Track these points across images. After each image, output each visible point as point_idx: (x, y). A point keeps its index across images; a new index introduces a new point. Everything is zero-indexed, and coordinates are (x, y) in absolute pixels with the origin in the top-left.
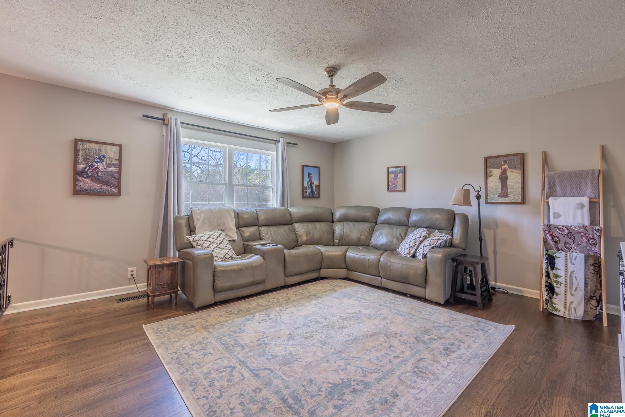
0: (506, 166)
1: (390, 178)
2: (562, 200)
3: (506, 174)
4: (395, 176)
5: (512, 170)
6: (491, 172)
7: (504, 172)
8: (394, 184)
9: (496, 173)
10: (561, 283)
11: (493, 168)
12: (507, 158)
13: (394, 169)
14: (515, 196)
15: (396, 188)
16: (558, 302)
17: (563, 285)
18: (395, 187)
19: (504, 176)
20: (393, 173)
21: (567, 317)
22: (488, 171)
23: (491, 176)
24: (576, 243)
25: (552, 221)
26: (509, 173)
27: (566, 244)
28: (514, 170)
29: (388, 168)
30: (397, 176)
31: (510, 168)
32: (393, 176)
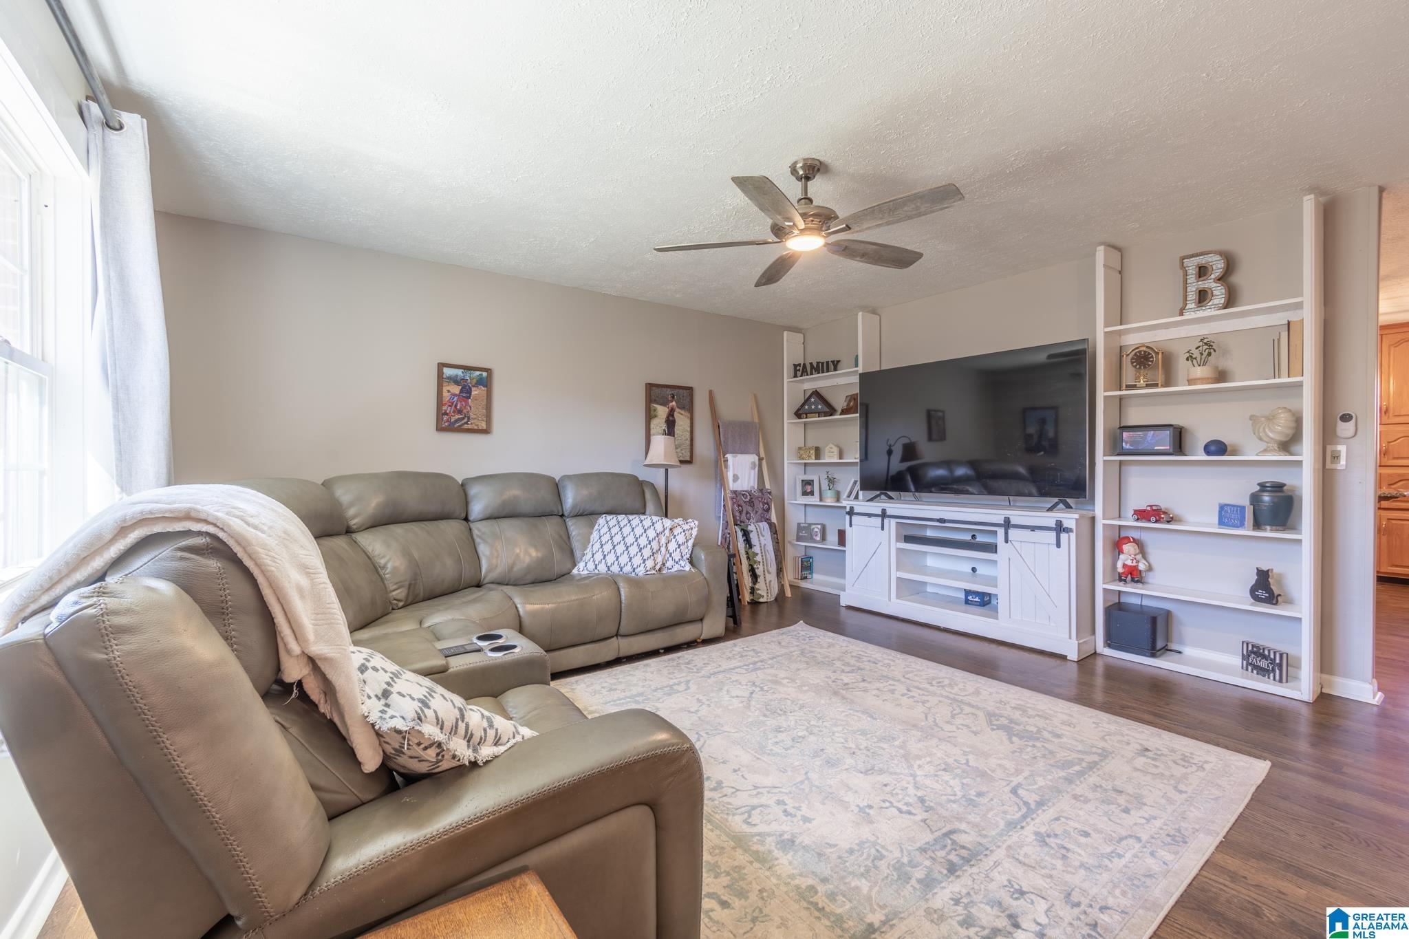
0: (674, 403)
1: (446, 395)
2: (740, 457)
3: (673, 416)
4: (461, 391)
5: (680, 411)
6: (655, 410)
7: (671, 413)
8: (460, 412)
9: (662, 411)
10: (759, 562)
11: (658, 404)
12: (675, 392)
13: (459, 372)
14: (683, 452)
15: (466, 423)
16: (761, 586)
17: (761, 564)
18: (463, 419)
19: (671, 418)
20: (455, 381)
21: (769, 600)
22: (652, 409)
23: (656, 416)
24: (754, 512)
25: (732, 486)
26: (676, 415)
27: (747, 513)
28: (683, 412)
29: (441, 366)
30: (469, 392)
31: (678, 407)
32: (456, 389)
